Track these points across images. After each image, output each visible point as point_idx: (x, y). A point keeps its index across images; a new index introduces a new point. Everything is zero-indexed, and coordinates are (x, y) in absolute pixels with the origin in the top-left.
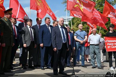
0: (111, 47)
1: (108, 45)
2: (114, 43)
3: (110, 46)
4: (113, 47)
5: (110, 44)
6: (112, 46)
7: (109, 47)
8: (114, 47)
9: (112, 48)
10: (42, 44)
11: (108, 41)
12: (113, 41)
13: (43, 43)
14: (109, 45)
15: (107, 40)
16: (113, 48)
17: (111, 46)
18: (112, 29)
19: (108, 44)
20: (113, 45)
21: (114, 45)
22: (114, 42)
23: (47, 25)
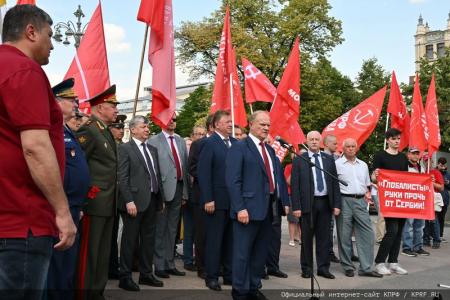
0: (394, 204)
1: (386, 195)
2: (403, 191)
3: (392, 202)
4: (399, 204)
5: (393, 195)
6: (397, 201)
7: (388, 203)
8: (404, 204)
9: (397, 206)
12: (402, 186)
14: (388, 198)
15: (385, 181)
16: (399, 206)
17: (395, 201)
19: (387, 193)
20: (400, 199)
21: (403, 199)
22: (403, 188)
23: (223, 138)
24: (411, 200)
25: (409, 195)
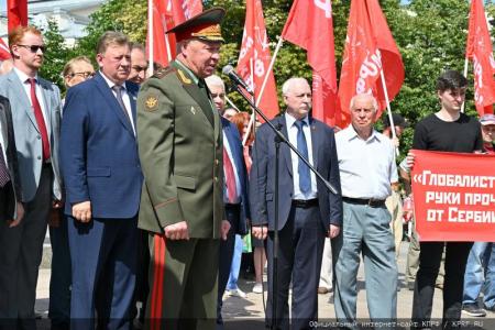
0: (445, 216)
1: (432, 202)
2: (463, 190)
3: (440, 212)
4: (455, 215)
5: (442, 198)
6: (451, 209)
7: (432, 215)
8: (464, 216)
9: (450, 219)
10: (86, 205)
11: (428, 177)
12: (459, 181)
13: (87, 197)
14: (433, 205)
15: (426, 172)
16: (455, 220)
17: (447, 212)
18: (451, 98)
19: (430, 196)
20: (456, 205)
21: (462, 206)
22: (463, 185)
23: (111, 84)
24: (478, 207)
25: (473, 198)
